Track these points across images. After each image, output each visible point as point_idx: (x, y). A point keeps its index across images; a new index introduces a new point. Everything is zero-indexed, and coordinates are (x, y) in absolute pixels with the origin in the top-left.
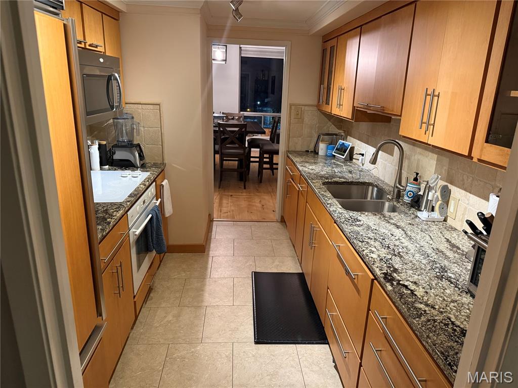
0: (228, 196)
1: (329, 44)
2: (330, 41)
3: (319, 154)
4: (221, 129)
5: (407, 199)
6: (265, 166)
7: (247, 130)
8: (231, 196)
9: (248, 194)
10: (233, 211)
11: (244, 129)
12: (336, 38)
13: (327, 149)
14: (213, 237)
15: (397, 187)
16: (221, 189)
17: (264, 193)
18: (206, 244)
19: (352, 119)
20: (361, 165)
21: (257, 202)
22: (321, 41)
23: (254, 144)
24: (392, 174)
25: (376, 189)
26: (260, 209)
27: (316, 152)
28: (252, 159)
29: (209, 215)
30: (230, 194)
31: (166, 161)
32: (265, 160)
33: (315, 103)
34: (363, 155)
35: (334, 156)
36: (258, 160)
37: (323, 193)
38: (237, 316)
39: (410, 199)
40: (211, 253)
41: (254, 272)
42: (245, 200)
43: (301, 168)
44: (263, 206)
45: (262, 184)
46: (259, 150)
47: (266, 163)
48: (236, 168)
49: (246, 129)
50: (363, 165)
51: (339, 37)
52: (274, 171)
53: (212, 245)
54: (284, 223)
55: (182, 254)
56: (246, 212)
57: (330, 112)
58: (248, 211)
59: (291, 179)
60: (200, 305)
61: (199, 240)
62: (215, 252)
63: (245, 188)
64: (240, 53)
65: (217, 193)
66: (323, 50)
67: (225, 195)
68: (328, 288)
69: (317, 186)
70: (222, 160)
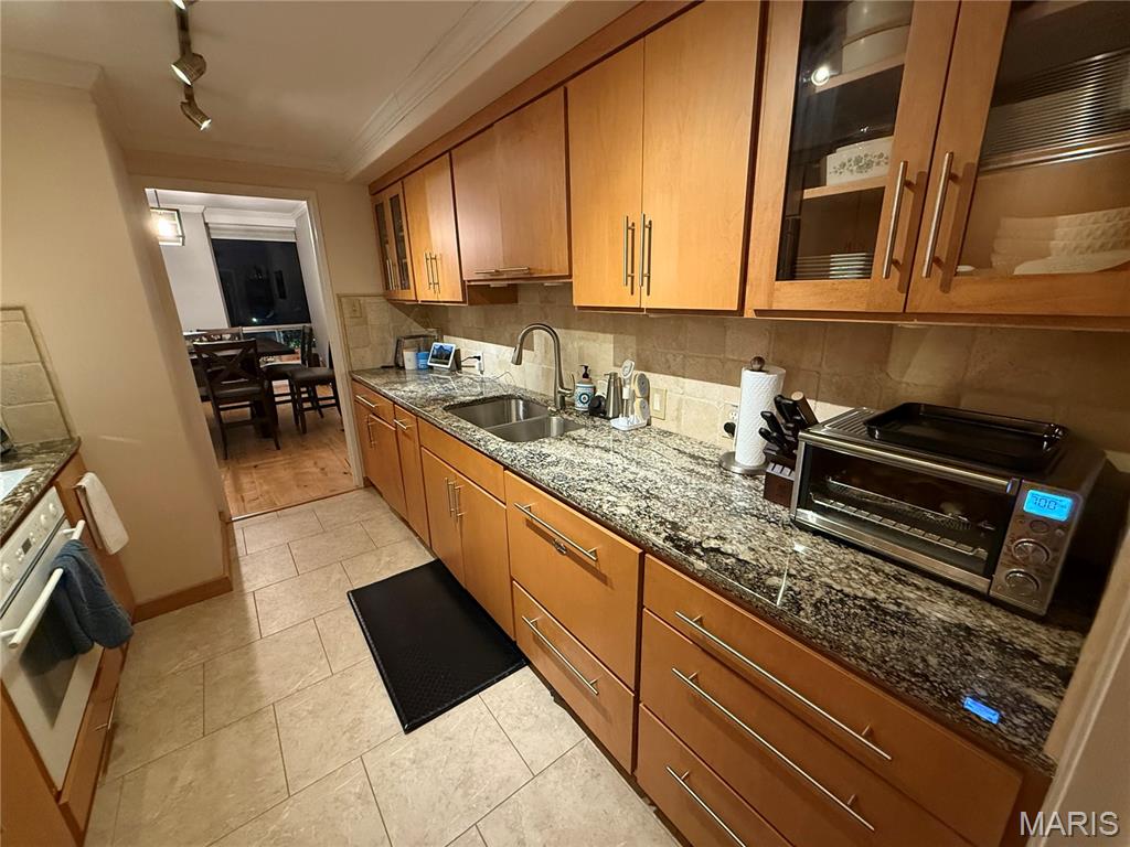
0: (249, 468)
1: (386, 197)
2: (387, 190)
3: (407, 367)
4: (204, 356)
5: (580, 406)
6: (306, 405)
7: (259, 350)
8: (255, 467)
9: (288, 457)
10: (268, 492)
11: (251, 350)
12: (400, 182)
13: (418, 359)
14: (241, 552)
15: (559, 392)
16: (229, 461)
17: (317, 448)
18: (230, 573)
19: (464, 302)
20: (479, 373)
21: (309, 466)
22: (368, 194)
23: (277, 373)
24: (537, 377)
25: (521, 402)
26: (320, 475)
27: (399, 367)
28: (277, 399)
29: (221, 514)
30: (254, 464)
31: (78, 433)
32: (303, 396)
33: (381, 290)
34: (479, 358)
35: (431, 367)
36: (289, 398)
37: (456, 424)
38: (348, 694)
39: (586, 405)
40: (248, 587)
41: (352, 592)
42: (285, 469)
43: (391, 394)
44: (323, 469)
45: (307, 435)
46: (286, 382)
47: (305, 400)
48: (249, 418)
49: (256, 350)
50: (482, 372)
51: (406, 180)
52: (323, 410)
53: (244, 570)
54: (372, 488)
55: (178, 612)
56: (295, 488)
57: (414, 298)
58: (298, 486)
59: (371, 416)
60: (256, 708)
61: (210, 571)
62: (254, 582)
63: (278, 448)
64: (209, 234)
65: (225, 469)
66: (376, 206)
67: (244, 468)
68: (512, 579)
69: (438, 414)
70: (217, 410)
